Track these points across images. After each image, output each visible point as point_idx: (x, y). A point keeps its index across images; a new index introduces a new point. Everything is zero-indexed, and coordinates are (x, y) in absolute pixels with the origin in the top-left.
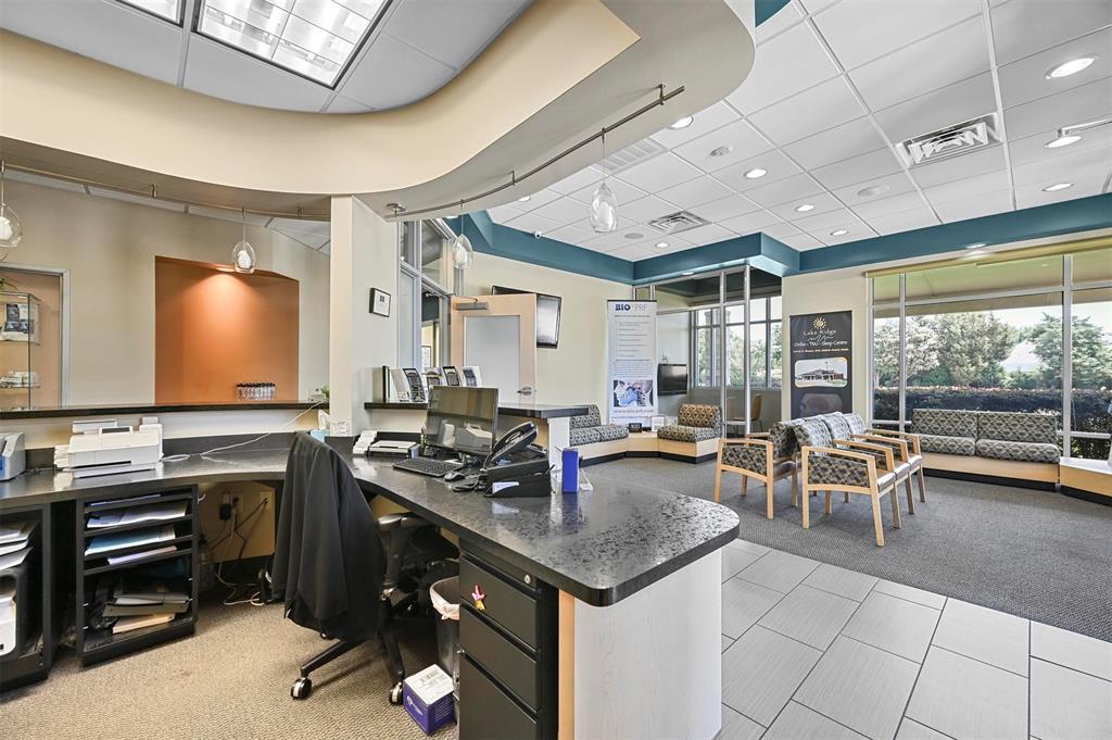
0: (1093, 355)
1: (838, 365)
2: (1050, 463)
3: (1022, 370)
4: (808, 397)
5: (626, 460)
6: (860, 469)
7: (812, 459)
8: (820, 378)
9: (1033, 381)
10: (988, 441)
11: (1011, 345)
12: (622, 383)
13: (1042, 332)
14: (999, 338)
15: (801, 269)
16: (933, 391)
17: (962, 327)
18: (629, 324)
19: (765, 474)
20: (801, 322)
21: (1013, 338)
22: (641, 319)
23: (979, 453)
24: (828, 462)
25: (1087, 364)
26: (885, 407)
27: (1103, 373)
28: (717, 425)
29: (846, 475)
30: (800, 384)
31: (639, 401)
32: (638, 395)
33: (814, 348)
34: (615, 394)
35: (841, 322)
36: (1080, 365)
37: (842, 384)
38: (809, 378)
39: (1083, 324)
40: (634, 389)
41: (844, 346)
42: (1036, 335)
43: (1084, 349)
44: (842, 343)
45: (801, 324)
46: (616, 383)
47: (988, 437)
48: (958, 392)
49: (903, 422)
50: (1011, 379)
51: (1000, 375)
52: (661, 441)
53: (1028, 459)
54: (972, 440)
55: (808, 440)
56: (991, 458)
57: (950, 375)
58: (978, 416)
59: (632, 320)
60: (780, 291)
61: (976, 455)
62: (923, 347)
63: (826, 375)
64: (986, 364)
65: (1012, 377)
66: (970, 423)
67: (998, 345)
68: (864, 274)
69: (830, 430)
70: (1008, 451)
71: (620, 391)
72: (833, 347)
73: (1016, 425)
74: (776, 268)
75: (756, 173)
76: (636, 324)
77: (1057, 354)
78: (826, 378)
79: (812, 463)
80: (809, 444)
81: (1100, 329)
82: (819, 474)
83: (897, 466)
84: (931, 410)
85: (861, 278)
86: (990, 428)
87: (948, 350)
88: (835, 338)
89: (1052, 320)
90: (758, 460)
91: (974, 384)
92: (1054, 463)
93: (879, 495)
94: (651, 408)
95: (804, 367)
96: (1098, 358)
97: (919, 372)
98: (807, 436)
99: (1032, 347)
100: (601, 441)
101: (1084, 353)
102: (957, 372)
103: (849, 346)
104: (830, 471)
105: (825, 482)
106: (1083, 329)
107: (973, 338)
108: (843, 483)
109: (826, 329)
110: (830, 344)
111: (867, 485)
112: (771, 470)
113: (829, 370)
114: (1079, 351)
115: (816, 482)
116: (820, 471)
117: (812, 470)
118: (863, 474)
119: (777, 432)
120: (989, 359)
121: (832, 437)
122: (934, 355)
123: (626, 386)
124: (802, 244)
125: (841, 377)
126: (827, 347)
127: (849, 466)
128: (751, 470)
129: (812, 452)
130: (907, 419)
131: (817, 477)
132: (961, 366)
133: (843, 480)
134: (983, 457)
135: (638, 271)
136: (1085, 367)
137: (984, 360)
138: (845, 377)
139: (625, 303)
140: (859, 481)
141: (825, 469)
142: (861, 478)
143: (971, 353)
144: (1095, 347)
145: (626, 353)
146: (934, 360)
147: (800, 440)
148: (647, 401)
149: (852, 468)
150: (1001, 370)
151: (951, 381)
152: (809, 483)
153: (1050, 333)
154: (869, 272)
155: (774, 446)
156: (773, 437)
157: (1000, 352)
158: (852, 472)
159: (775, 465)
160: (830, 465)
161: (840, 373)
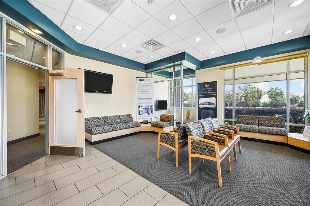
0: (282, 98)
1: (213, 100)
2: (284, 135)
3: (265, 102)
4: (203, 111)
5: (140, 134)
6: (212, 149)
7: (193, 142)
8: (207, 104)
9: (268, 105)
10: (262, 127)
11: (262, 95)
12: (142, 106)
13: (270, 92)
14: (259, 93)
15: (201, 67)
16: (243, 109)
17: (250, 90)
18: (144, 86)
19: (175, 147)
20: (201, 85)
21: (263, 93)
22: (148, 84)
23: (259, 132)
24: (199, 144)
25: (281, 100)
26: (228, 114)
27: (285, 103)
28: (172, 121)
29: (206, 151)
30: (201, 106)
31: (148, 113)
32: (148, 110)
33: (205, 94)
34: (139, 110)
35: (213, 85)
36: (279, 100)
37: (214, 106)
38: (203, 104)
39: (280, 90)
40: (146, 109)
41: (214, 93)
42: (268, 93)
43: (280, 96)
44: (214, 92)
45: (201, 86)
46: (139, 106)
47: (262, 125)
48: (251, 109)
49: (234, 120)
50: (262, 104)
51: (260, 103)
52: (152, 127)
53: (277, 134)
54: (257, 127)
55: (191, 133)
56: (263, 133)
57: (247, 103)
58: (258, 118)
59: (145, 84)
60: (195, 76)
61: (258, 132)
62: (240, 96)
63: (209, 103)
64: (256, 100)
65: (263, 103)
66: (256, 120)
67: (259, 95)
68: (221, 69)
69: (203, 127)
70: (269, 131)
71: (141, 109)
72: (211, 94)
73: (266, 121)
74: (193, 67)
75: (173, 17)
76: (146, 86)
77: (273, 97)
78: (209, 104)
79: (193, 144)
80: (191, 135)
81: (284, 91)
82: (195, 150)
83: (230, 142)
84: (243, 116)
85: (221, 70)
86: (262, 122)
87: (247, 96)
88: (212, 90)
89: (272, 89)
90: (173, 141)
91: (253, 106)
92: (286, 136)
93: (220, 161)
94: (152, 115)
95: (202, 100)
96: (283, 99)
97: (239, 102)
98: (191, 131)
99: (268, 96)
100: (128, 128)
101: (280, 97)
102: (249, 102)
103: (216, 93)
104: (200, 148)
105: (197, 154)
106: (279, 91)
107: (253, 93)
108: (205, 155)
109: (209, 88)
110: (210, 93)
111: (215, 156)
112: (177, 145)
113: (210, 101)
114: (279, 97)
115: (194, 153)
116: (195, 148)
117: (193, 147)
118: (213, 151)
119: (179, 129)
120: (257, 99)
121: (204, 130)
122: (243, 98)
123: (143, 108)
124: (201, 58)
125: (213, 104)
126: (209, 94)
127: (207, 147)
128: (170, 145)
129: (193, 139)
130: (235, 118)
131: (194, 151)
132: (250, 101)
133: (205, 153)
134: (261, 133)
135: (147, 67)
136: (280, 101)
137: (256, 99)
138: (215, 104)
139: (142, 79)
140: (211, 154)
141: (197, 148)
142: (212, 152)
143: (252, 98)
144: (283, 96)
145: (142, 96)
146: (243, 99)
147: (188, 133)
148: (150, 113)
149: (209, 148)
150: (260, 102)
151: (248, 105)
152: (191, 153)
153: (272, 92)
154: (223, 68)
155: (179, 135)
156: (178, 131)
157: (260, 97)
158: (208, 150)
159: (179, 143)
160: (200, 145)
161: (213, 103)
